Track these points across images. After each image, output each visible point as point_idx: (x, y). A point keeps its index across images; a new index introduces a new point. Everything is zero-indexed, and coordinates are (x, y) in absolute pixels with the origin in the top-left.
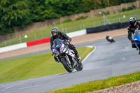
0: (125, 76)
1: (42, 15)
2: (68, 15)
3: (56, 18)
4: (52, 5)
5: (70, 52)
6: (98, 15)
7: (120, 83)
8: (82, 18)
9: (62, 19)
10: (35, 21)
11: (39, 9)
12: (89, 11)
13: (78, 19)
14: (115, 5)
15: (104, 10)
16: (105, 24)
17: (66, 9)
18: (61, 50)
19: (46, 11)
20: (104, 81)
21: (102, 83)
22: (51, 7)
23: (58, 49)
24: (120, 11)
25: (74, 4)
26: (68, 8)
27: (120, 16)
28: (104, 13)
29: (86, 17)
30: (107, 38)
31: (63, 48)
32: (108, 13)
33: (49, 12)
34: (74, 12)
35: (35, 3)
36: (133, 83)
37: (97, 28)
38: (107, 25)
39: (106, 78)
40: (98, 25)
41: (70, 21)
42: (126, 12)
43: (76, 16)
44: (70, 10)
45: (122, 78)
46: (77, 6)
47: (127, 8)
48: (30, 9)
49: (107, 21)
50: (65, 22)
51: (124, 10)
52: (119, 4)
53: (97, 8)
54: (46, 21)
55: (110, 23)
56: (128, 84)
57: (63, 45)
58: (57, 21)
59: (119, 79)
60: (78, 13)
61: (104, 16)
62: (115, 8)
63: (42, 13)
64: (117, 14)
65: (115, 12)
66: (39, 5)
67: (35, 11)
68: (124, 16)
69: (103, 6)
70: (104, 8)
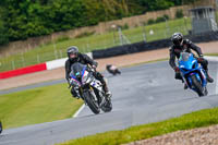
0: (153, 125)
1: (24, 30)
2: (64, 30)
3: (45, 34)
4: (39, 14)
5: (97, 84)
6: (110, 30)
7: (145, 136)
8: (86, 34)
9: (54, 37)
10: (13, 39)
11: (18, 20)
12: (96, 24)
13: (79, 37)
14: (136, 14)
15: (120, 22)
16: (121, 44)
17: (61, 20)
18: (83, 80)
19: (30, 24)
20: (120, 133)
21: (116, 136)
22: (37, 18)
23: (79, 79)
24: (144, 24)
25: (73, 13)
26: (64, 19)
27: (144, 31)
28: (119, 26)
29: (92, 33)
30: (108, 67)
31: (87, 78)
32: (126, 27)
33: (35, 25)
34: (73, 25)
35: (13, 11)
36: (165, 136)
37: (108, 50)
38: (124, 46)
39: (123, 128)
40: (110, 46)
41: (67, 39)
42: (154, 26)
43: (77, 32)
44: (66, 23)
45: (148, 129)
46: (78, 16)
47: (155, 18)
48: (6, 20)
49: (125, 39)
50: (60, 40)
51: (151, 22)
52: (144, 13)
53: (110, 20)
54: (30, 40)
55: (129, 43)
56: (157, 138)
57: (86, 73)
58: (46, 39)
59: (143, 130)
60: (79, 27)
61: (120, 32)
62: (137, 19)
63: (24, 27)
64: (140, 28)
65: (136, 26)
66: (19, 14)
67: (12, 24)
68: (152, 32)
69: (119, 16)
70: (120, 18)
